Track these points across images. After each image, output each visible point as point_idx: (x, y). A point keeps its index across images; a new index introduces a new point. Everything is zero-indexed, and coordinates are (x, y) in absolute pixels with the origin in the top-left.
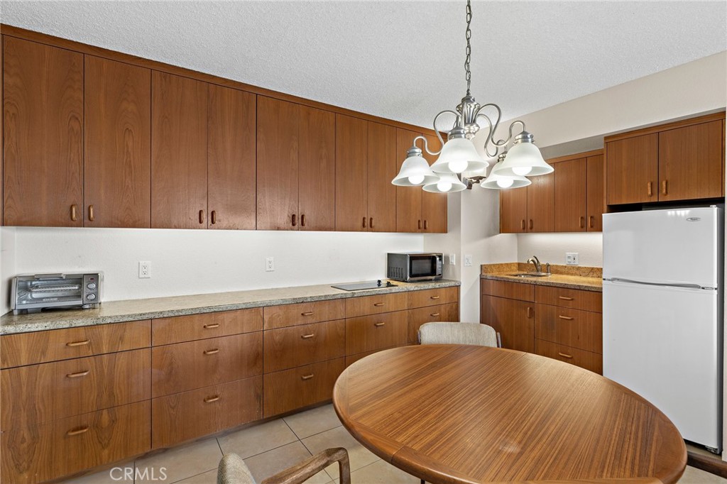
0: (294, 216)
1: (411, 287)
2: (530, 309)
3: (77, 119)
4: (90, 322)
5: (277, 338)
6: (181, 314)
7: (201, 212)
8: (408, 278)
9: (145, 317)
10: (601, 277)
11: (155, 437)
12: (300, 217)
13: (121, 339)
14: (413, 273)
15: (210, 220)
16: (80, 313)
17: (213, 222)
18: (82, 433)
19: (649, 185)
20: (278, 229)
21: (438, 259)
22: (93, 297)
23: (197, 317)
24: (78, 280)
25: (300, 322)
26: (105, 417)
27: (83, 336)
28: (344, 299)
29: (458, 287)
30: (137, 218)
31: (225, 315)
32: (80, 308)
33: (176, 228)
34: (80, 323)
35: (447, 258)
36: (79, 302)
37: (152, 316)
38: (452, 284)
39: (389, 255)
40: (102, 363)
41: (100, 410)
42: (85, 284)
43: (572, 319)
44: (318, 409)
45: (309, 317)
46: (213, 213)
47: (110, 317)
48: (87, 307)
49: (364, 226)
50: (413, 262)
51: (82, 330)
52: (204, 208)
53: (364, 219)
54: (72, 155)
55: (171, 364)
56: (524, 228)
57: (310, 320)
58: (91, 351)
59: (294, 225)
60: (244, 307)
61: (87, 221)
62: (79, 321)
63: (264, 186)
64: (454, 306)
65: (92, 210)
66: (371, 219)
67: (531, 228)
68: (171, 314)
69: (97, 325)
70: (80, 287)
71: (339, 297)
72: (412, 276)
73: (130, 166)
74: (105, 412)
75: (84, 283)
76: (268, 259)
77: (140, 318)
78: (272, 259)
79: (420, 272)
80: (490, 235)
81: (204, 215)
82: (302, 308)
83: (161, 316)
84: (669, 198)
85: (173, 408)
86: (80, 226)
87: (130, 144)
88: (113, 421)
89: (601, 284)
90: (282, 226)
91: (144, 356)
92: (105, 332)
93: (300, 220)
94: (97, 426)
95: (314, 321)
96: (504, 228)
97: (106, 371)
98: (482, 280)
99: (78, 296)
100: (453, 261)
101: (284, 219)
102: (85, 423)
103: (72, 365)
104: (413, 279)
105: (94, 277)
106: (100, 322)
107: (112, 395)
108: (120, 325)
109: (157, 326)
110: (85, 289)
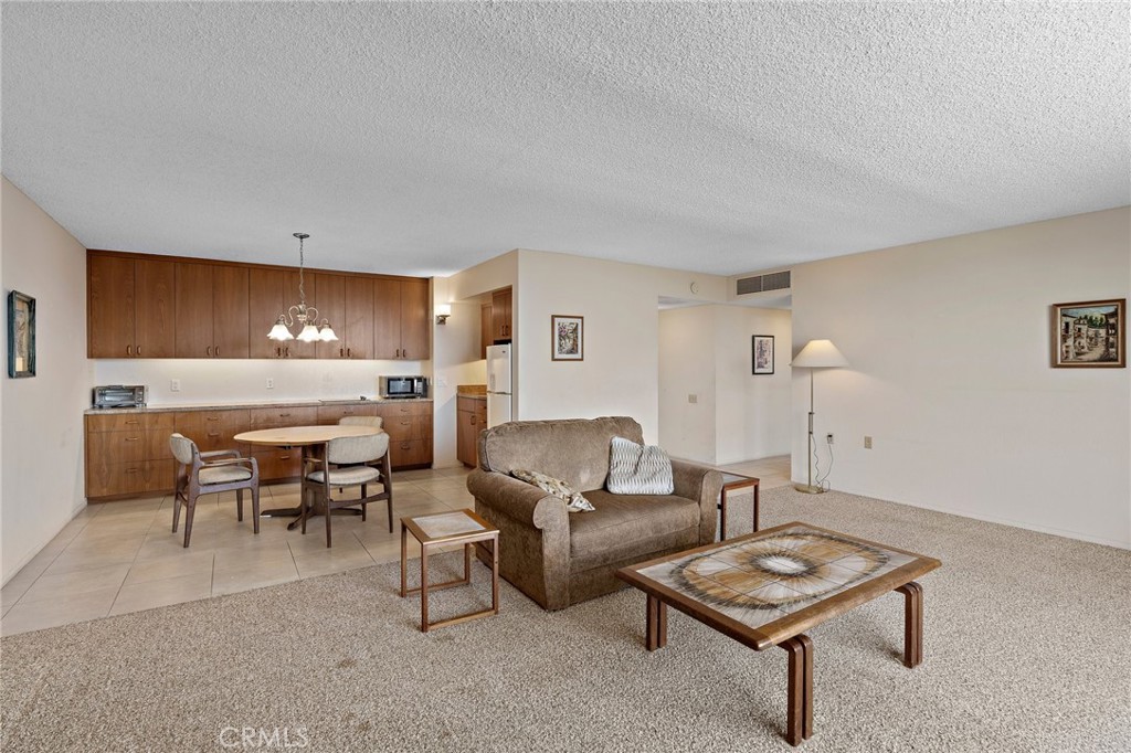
0: (279, 349)
2: (473, 417)
3: (130, 297)
4: (139, 412)
6: (192, 410)
7: (208, 348)
8: (387, 395)
9: (170, 411)
12: (285, 350)
13: (157, 421)
14: (391, 390)
15: (215, 352)
16: (133, 408)
17: (217, 354)
18: (134, 472)
21: (415, 380)
22: (141, 399)
23: (204, 412)
24: (133, 389)
25: (279, 421)
26: (147, 465)
27: (135, 419)
28: (317, 407)
29: (431, 402)
30: (167, 353)
31: (222, 412)
32: (133, 405)
34: (134, 412)
36: (133, 402)
37: (176, 410)
38: (425, 400)
39: (381, 378)
40: (145, 434)
41: (144, 460)
45: (287, 417)
46: (217, 348)
47: (152, 409)
48: (137, 405)
49: (341, 355)
50: (391, 383)
51: (135, 416)
52: (211, 345)
53: (342, 350)
54: (128, 318)
57: (287, 420)
58: (139, 427)
59: (281, 355)
61: (137, 355)
62: (132, 411)
65: (139, 349)
66: (348, 350)
68: (186, 410)
69: (144, 413)
70: (134, 394)
71: (311, 405)
72: (389, 393)
74: (147, 462)
75: (135, 392)
76: (268, 379)
77: (167, 411)
79: (398, 391)
81: (211, 350)
82: (281, 412)
83: (181, 410)
86: (133, 358)
87: (162, 309)
88: (152, 468)
90: (270, 357)
92: (147, 418)
93: (285, 352)
94: (143, 470)
95: (291, 420)
97: (147, 438)
98: (458, 397)
99: (133, 400)
101: (269, 351)
102: (136, 466)
103: (129, 434)
104: (393, 396)
105: (142, 388)
106: (145, 411)
107: (151, 453)
108: (156, 414)
109: (178, 416)
110: (137, 396)
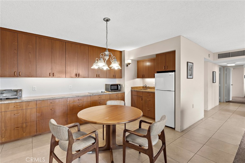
0: (76, 74)
1: (110, 93)
2: (142, 98)
3: (16, 50)
4: (20, 101)
5: (71, 106)
6: (44, 99)
7: (50, 73)
8: (110, 91)
9: (35, 100)
10: (155, 89)
11: (38, 130)
12: (78, 74)
13: (29, 105)
14: (112, 89)
15: (53, 75)
16: (17, 99)
17: (53, 76)
18: (18, 129)
19: (164, 67)
20: (72, 77)
21: (119, 85)
22: (20, 95)
23: (49, 100)
24: (16, 91)
25: (77, 102)
26: (24, 125)
27: (18, 105)
28: (90, 96)
29: (124, 93)
30: (32, 75)
31: (56, 100)
32: (17, 98)
33: (43, 77)
34: (18, 101)
35: (122, 85)
37: (37, 100)
38: (122, 92)
39: (106, 85)
40: (23, 111)
41: (23, 123)
42: (18, 92)
43: (150, 100)
44: (84, 125)
45: (80, 100)
46: (53, 73)
47: (26, 100)
48: (19, 98)
49: (97, 76)
50: (112, 86)
51: (18, 103)
52: (51, 72)
53: (97, 75)
54: (15, 59)
55: (42, 112)
56: (142, 77)
57: (80, 101)
58: (20, 108)
59: (76, 76)
60: (62, 98)
61: (19, 76)
63: (68, 66)
64: (123, 98)
65: (20, 73)
66: (99, 75)
67: (144, 77)
68: (42, 99)
69: (22, 102)
70: (17, 93)
71: (89, 95)
72: (111, 90)
73: (30, 62)
74: (24, 124)
76: (70, 86)
77: (33, 100)
78: (71, 86)
79: (114, 89)
80: (134, 79)
81: (51, 74)
82: (78, 98)
83: (39, 100)
84: (167, 70)
85: (43, 123)
86: (17, 77)
87: (30, 56)
88: (26, 126)
89: (155, 91)
90: (73, 77)
91: (34, 110)
92: (24, 104)
93: (78, 75)
94: (22, 127)
95: (82, 101)
96: (138, 77)
97: (24, 113)
98: (132, 91)
99: (16, 95)
100: (123, 86)
101: (74, 75)
102: (19, 126)
103: (16, 112)
104: (112, 91)
105: (21, 90)
106: (23, 101)
107: (26, 119)
108: (28, 102)
109: (38, 102)
110: (18, 93)
